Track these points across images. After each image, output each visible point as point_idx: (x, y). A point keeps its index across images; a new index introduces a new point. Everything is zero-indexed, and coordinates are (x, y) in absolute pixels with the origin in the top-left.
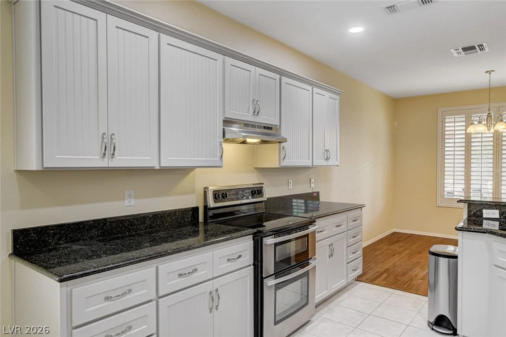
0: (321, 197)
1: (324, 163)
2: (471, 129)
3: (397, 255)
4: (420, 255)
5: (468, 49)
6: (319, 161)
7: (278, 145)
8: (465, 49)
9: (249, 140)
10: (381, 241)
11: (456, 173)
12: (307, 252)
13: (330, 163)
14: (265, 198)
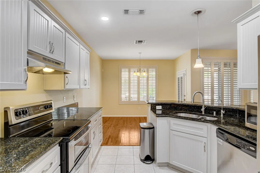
0: (79, 105)
1: (84, 87)
3: (110, 128)
5: (139, 42)
7: (63, 75)
14: (53, 110)
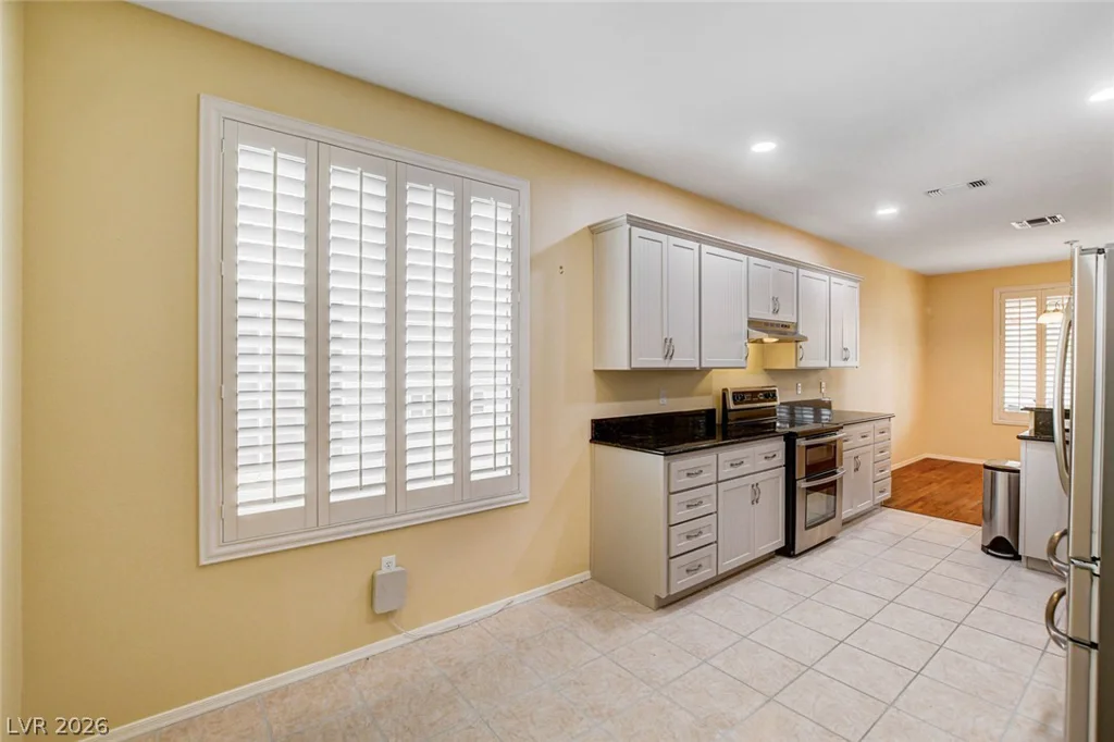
0: (833, 405)
1: (842, 364)
2: (1044, 319)
3: (934, 484)
4: (968, 486)
5: (1035, 222)
6: (837, 362)
7: (794, 344)
8: (1030, 222)
9: (766, 340)
10: (909, 467)
11: (1022, 378)
12: (834, 459)
13: (849, 363)
14: (777, 403)
